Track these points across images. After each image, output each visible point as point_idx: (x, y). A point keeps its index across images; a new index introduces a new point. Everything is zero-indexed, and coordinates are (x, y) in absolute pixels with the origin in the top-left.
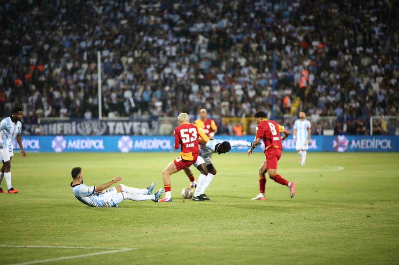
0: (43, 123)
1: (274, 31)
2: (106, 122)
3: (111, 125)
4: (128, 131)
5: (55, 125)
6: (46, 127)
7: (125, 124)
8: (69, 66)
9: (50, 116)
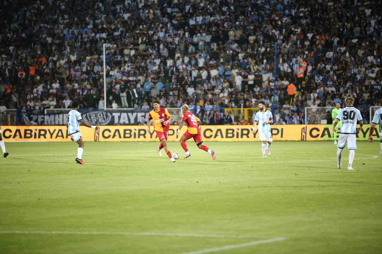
0: (49, 114)
1: (271, 24)
2: (111, 112)
3: (116, 115)
4: (132, 121)
5: (61, 116)
6: (52, 117)
7: (130, 114)
8: (73, 58)
9: (56, 107)
